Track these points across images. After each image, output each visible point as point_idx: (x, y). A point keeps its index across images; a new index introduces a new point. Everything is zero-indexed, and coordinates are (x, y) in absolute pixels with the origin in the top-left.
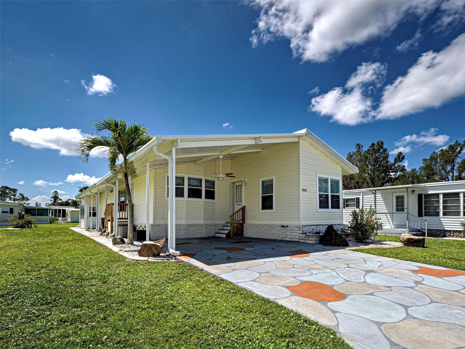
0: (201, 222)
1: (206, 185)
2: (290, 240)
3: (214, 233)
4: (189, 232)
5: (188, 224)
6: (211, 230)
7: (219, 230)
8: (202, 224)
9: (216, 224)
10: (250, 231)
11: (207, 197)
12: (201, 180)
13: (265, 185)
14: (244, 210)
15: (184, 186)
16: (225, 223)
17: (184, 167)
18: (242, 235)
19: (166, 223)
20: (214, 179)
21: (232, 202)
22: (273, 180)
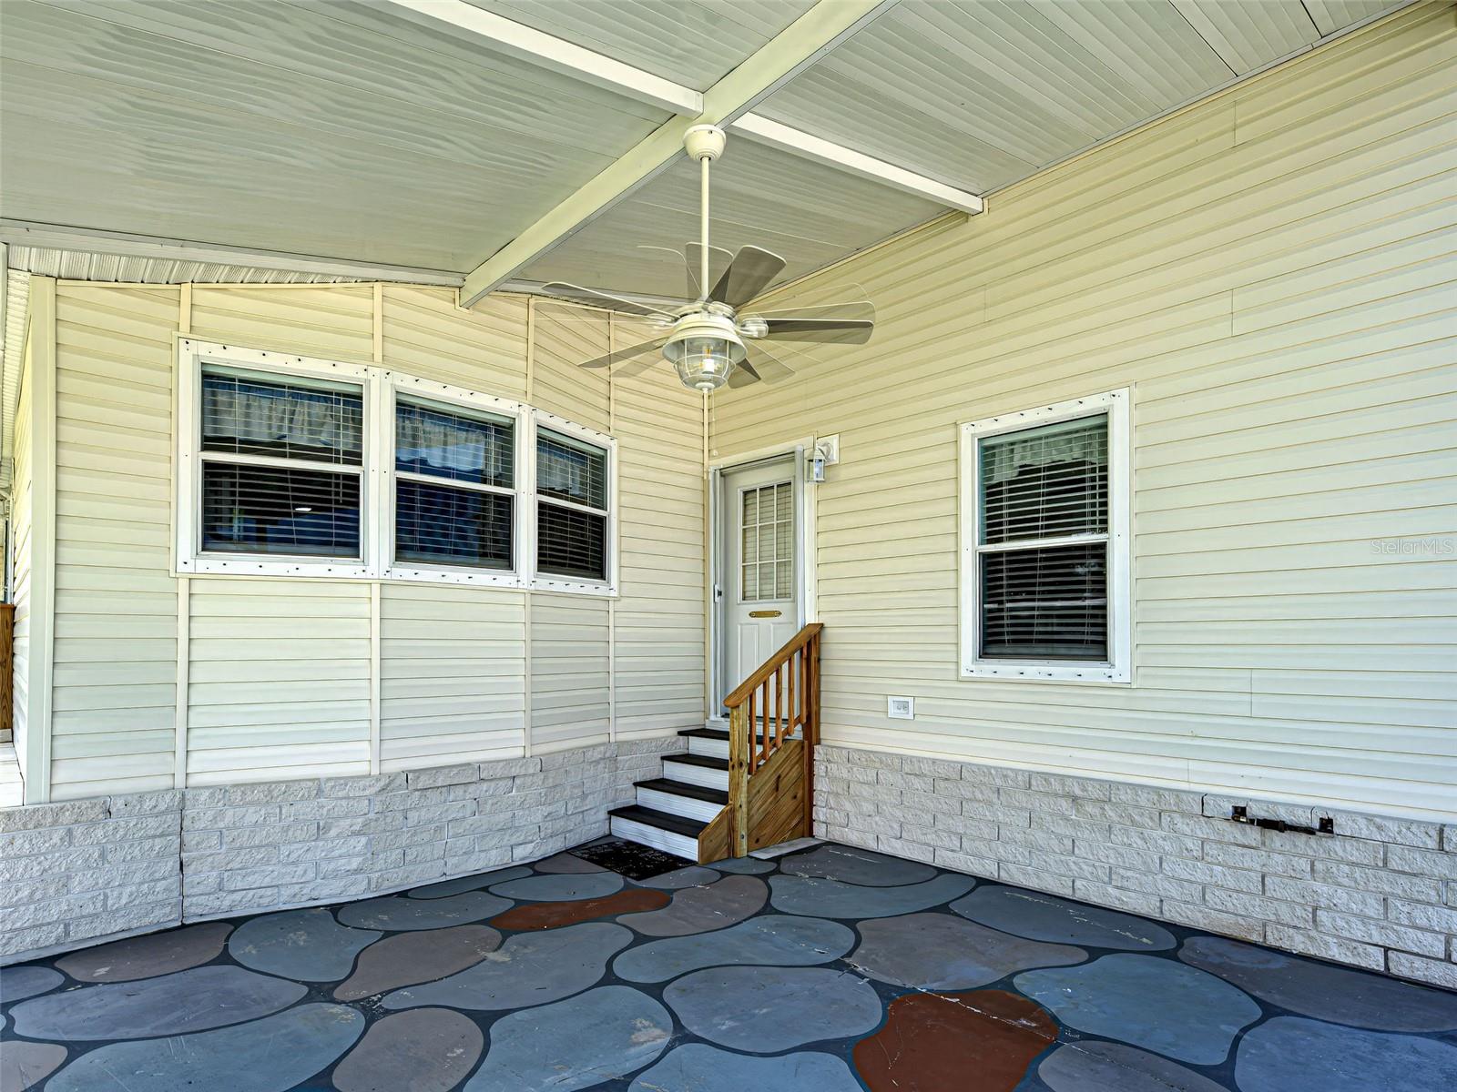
0: (509, 745)
1: (542, 470)
2: (1375, 961)
3: (603, 815)
4: (404, 840)
5: (392, 778)
6: (584, 796)
7: (636, 784)
8: (508, 762)
9: (620, 744)
10: (868, 807)
11: (549, 560)
12: (503, 433)
13: (1004, 473)
14: (814, 655)
15: (360, 463)
16: (675, 732)
17: (363, 304)
18: (806, 825)
19: (180, 782)
20: (601, 440)
21: (720, 593)
22: (1105, 426)
